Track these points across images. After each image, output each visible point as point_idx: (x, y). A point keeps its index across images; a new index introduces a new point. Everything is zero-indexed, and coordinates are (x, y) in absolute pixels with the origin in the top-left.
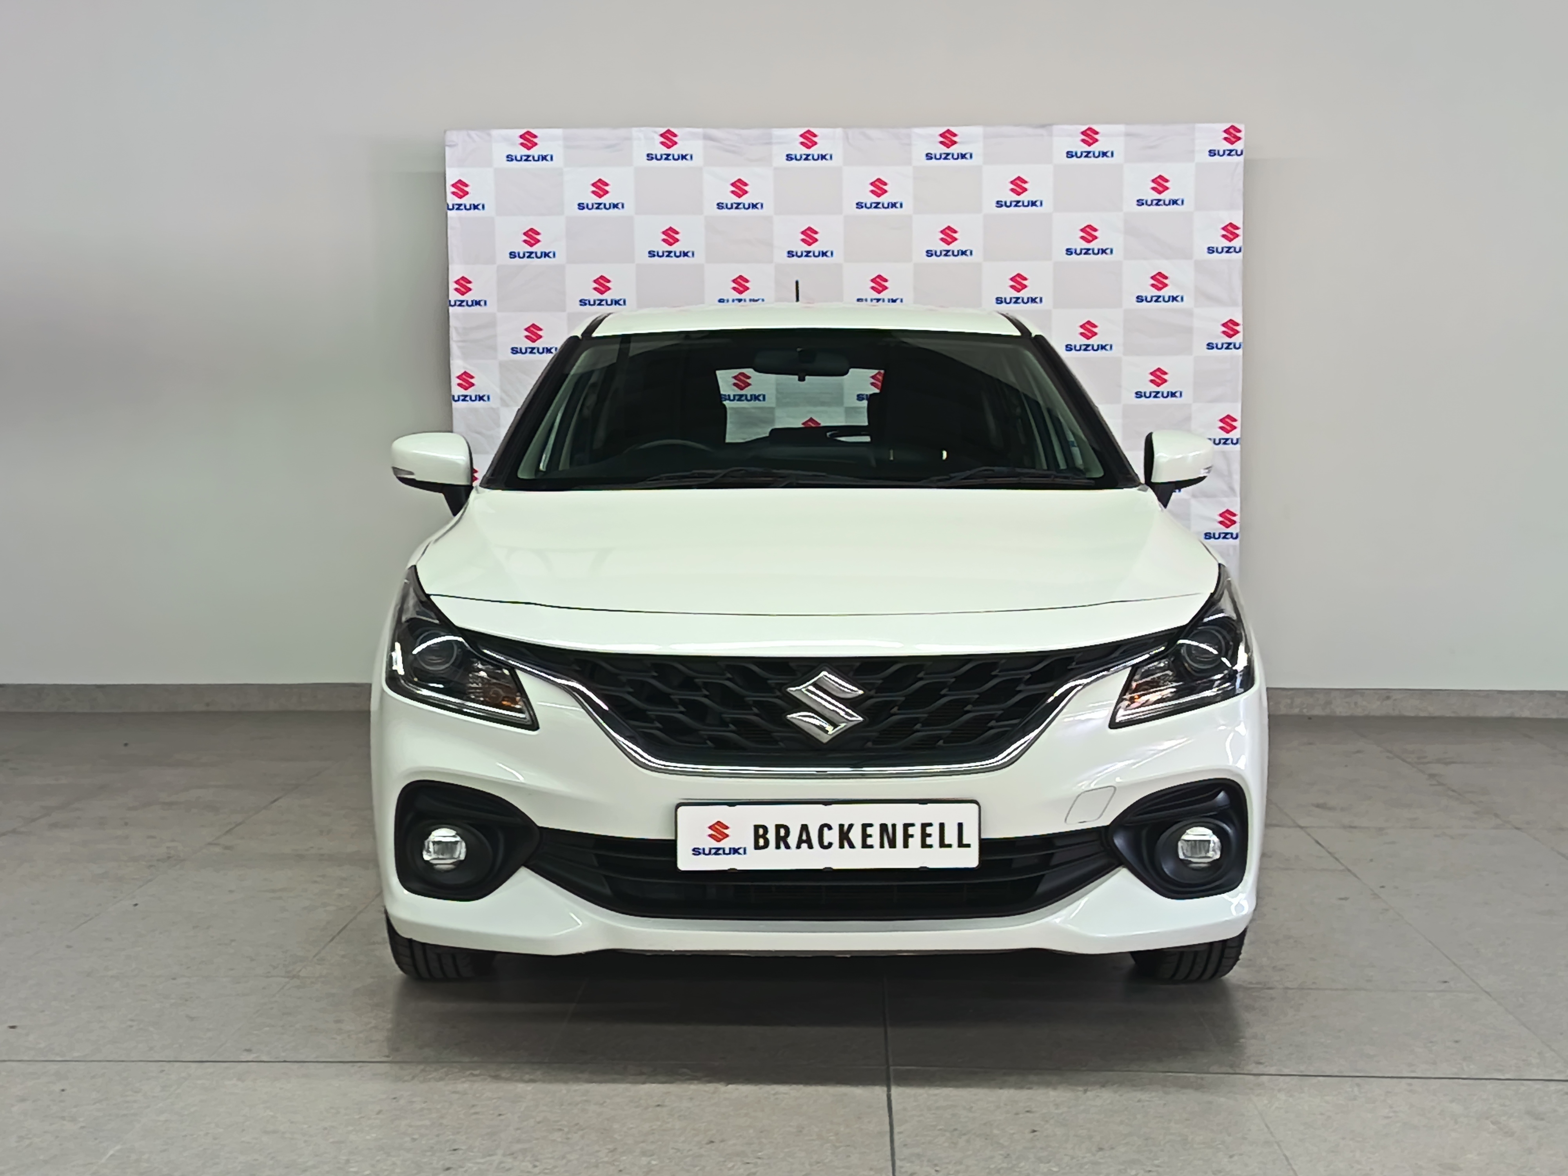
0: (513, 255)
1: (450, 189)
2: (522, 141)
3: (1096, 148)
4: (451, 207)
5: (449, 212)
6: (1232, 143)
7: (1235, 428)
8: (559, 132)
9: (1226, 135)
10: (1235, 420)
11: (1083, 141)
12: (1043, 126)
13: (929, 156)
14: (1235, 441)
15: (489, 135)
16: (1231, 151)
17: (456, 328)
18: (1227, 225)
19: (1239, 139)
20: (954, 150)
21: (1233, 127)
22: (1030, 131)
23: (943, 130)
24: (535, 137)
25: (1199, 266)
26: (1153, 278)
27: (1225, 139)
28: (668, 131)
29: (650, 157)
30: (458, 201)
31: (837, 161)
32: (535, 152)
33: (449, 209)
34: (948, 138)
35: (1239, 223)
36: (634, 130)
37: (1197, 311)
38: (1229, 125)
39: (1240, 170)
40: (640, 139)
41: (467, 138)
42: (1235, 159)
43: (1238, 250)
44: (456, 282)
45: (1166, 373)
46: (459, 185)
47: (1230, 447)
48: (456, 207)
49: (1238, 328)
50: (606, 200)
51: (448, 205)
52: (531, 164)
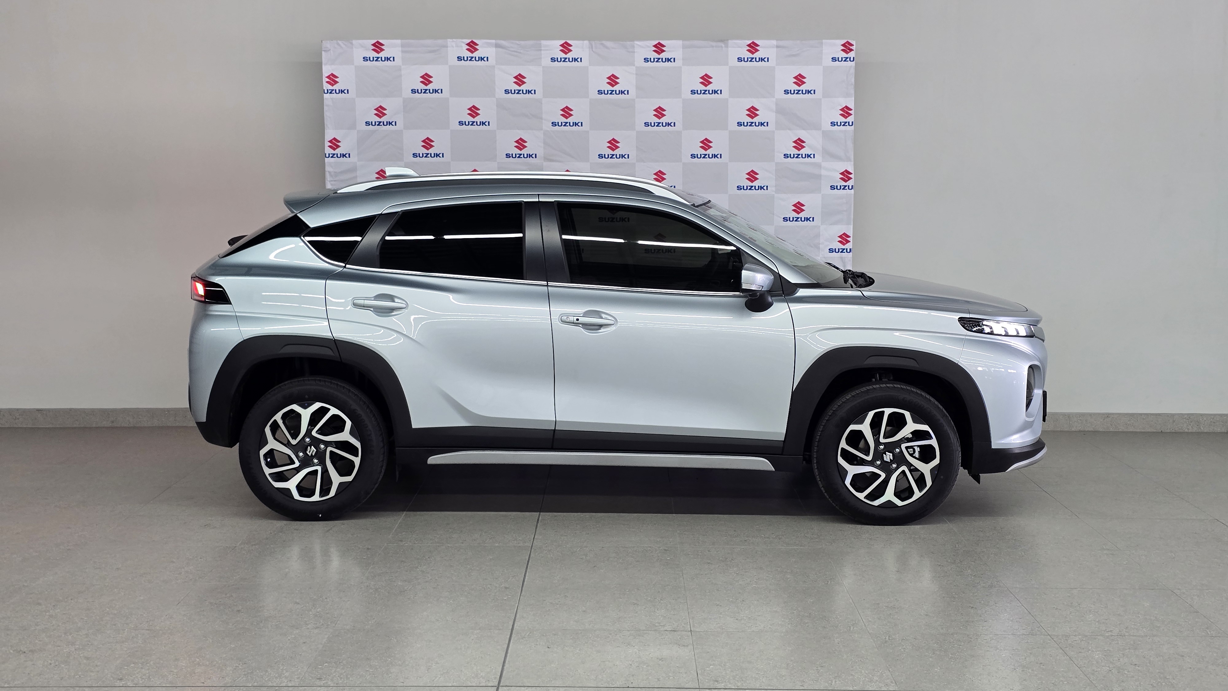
0: (367, 123)
1: (325, 79)
2: (373, 47)
3: (757, 55)
4: (326, 91)
5: (324, 94)
6: (847, 53)
7: (848, 242)
8: (398, 42)
9: (843, 48)
10: (849, 237)
11: (748, 50)
12: (722, 41)
13: (646, 60)
14: (848, 251)
15: (352, 44)
16: (847, 58)
17: (330, 173)
18: (844, 107)
19: (851, 50)
20: (663, 55)
21: (848, 42)
22: (714, 44)
23: (656, 42)
24: (383, 45)
25: (825, 134)
26: (795, 142)
27: (842, 50)
28: (472, 42)
29: (459, 59)
30: (330, 87)
31: (585, 62)
32: (382, 55)
33: (324, 93)
34: (659, 48)
35: (851, 106)
36: (448, 40)
37: (824, 164)
38: (845, 41)
39: (853, 71)
40: (453, 47)
41: (336, 45)
42: (849, 63)
43: (851, 124)
44: (329, 142)
45: (803, 205)
46: (331, 76)
47: (845, 255)
48: (329, 91)
49: (850, 176)
50: (430, 87)
51: (324, 90)
52: (380, 63)
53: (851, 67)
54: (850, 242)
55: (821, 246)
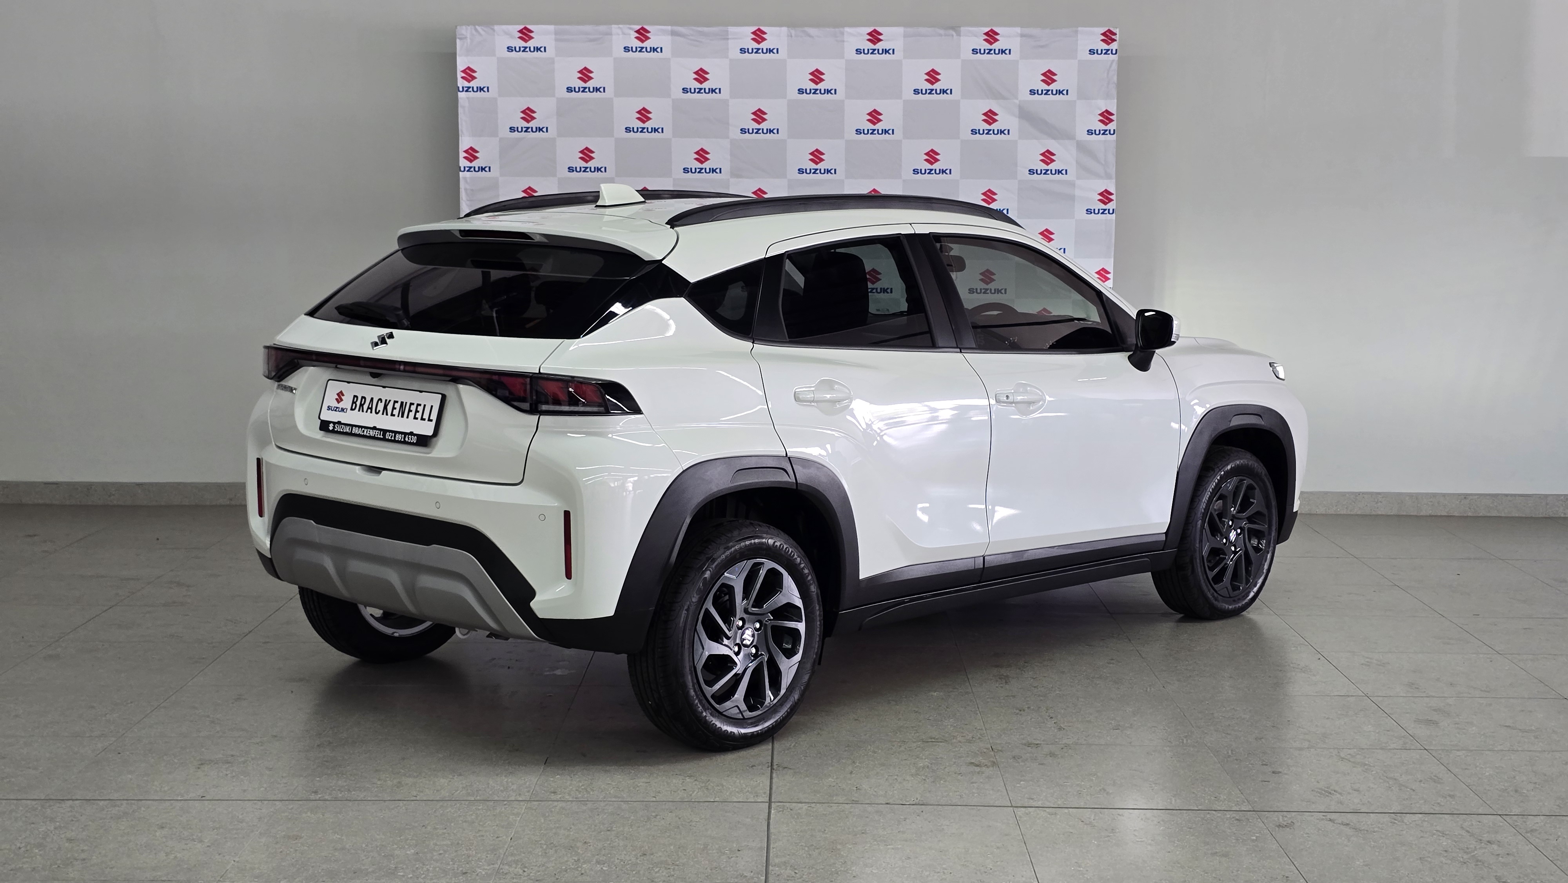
0: (512, 129)
1: (460, 75)
2: (520, 35)
3: (996, 46)
4: (461, 89)
5: (459, 93)
6: (1108, 44)
8: (551, 28)
9: (1103, 38)
10: (1109, 273)
11: (985, 40)
12: (953, 28)
13: (858, 51)
15: (494, 30)
16: (1108, 50)
17: (466, 190)
18: (1105, 112)
19: (1114, 40)
20: (880, 46)
21: (1109, 31)
22: (942, 32)
23: (870, 30)
24: (531, 31)
25: (1080, 145)
26: (1043, 154)
27: (1103, 40)
28: (643, 28)
29: (627, 49)
30: (466, 84)
31: (783, 54)
32: (531, 44)
33: (459, 91)
34: (875, 37)
35: (1113, 110)
36: (613, 26)
37: (1078, 182)
39: (1115, 66)
40: (619, 35)
41: (474, 32)
42: (1111, 57)
43: (1112, 132)
44: (465, 151)
45: (1052, 234)
46: (467, 71)
48: (465, 89)
49: (1111, 197)
50: (590, 84)
51: (458, 87)
52: (528, 55)
53: (1113, 61)
54: (1109, 279)
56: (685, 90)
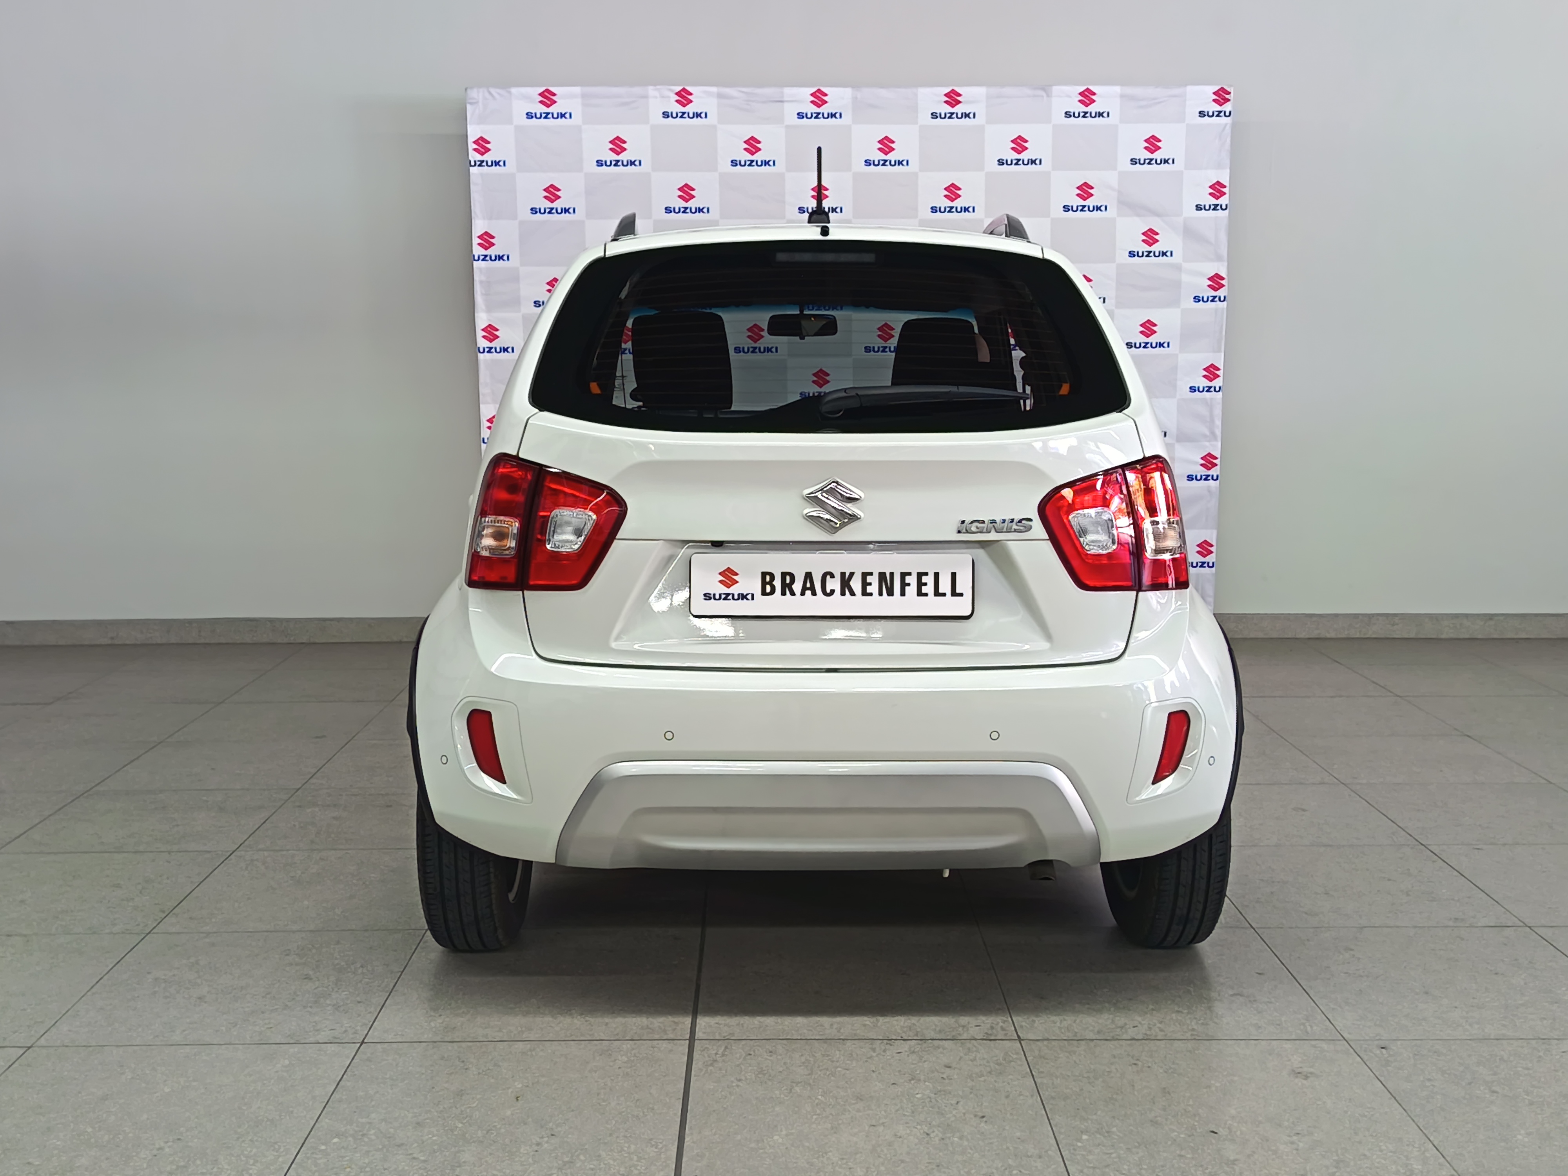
0: (534, 211)
1: (472, 146)
2: (541, 99)
3: (1093, 108)
4: (473, 163)
5: (471, 168)
6: (1221, 104)
8: (577, 90)
9: (1215, 97)
10: (1218, 369)
11: (1081, 101)
12: (1043, 89)
13: (934, 116)
14: (1217, 389)
15: (510, 93)
16: (1220, 112)
17: (481, 282)
18: (1215, 183)
19: (1228, 100)
20: (959, 109)
21: (1222, 89)
22: (1030, 92)
23: (948, 89)
24: (554, 95)
25: (1188, 223)
26: (1145, 234)
27: (1214, 100)
28: (684, 90)
29: (666, 115)
30: (479, 157)
31: (847, 118)
32: (554, 109)
33: (471, 166)
34: (953, 98)
35: (1225, 181)
36: (651, 88)
37: (1186, 266)
38: (1219, 87)
39: (1228, 130)
40: (656, 97)
41: (487, 95)
42: (1223, 120)
43: (1224, 207)
44: (479, 237)
45: (1155, 325)
46: (480, 142)
47: (1213, 394)
48: (478, 163)
49: (1223, 282)
50: (624, 157)
51: (470, 161)
52: (550, 122)
53: (1226, 125)
54: (1218, 376)
55: (1179, 383)
56: (734, 163)
